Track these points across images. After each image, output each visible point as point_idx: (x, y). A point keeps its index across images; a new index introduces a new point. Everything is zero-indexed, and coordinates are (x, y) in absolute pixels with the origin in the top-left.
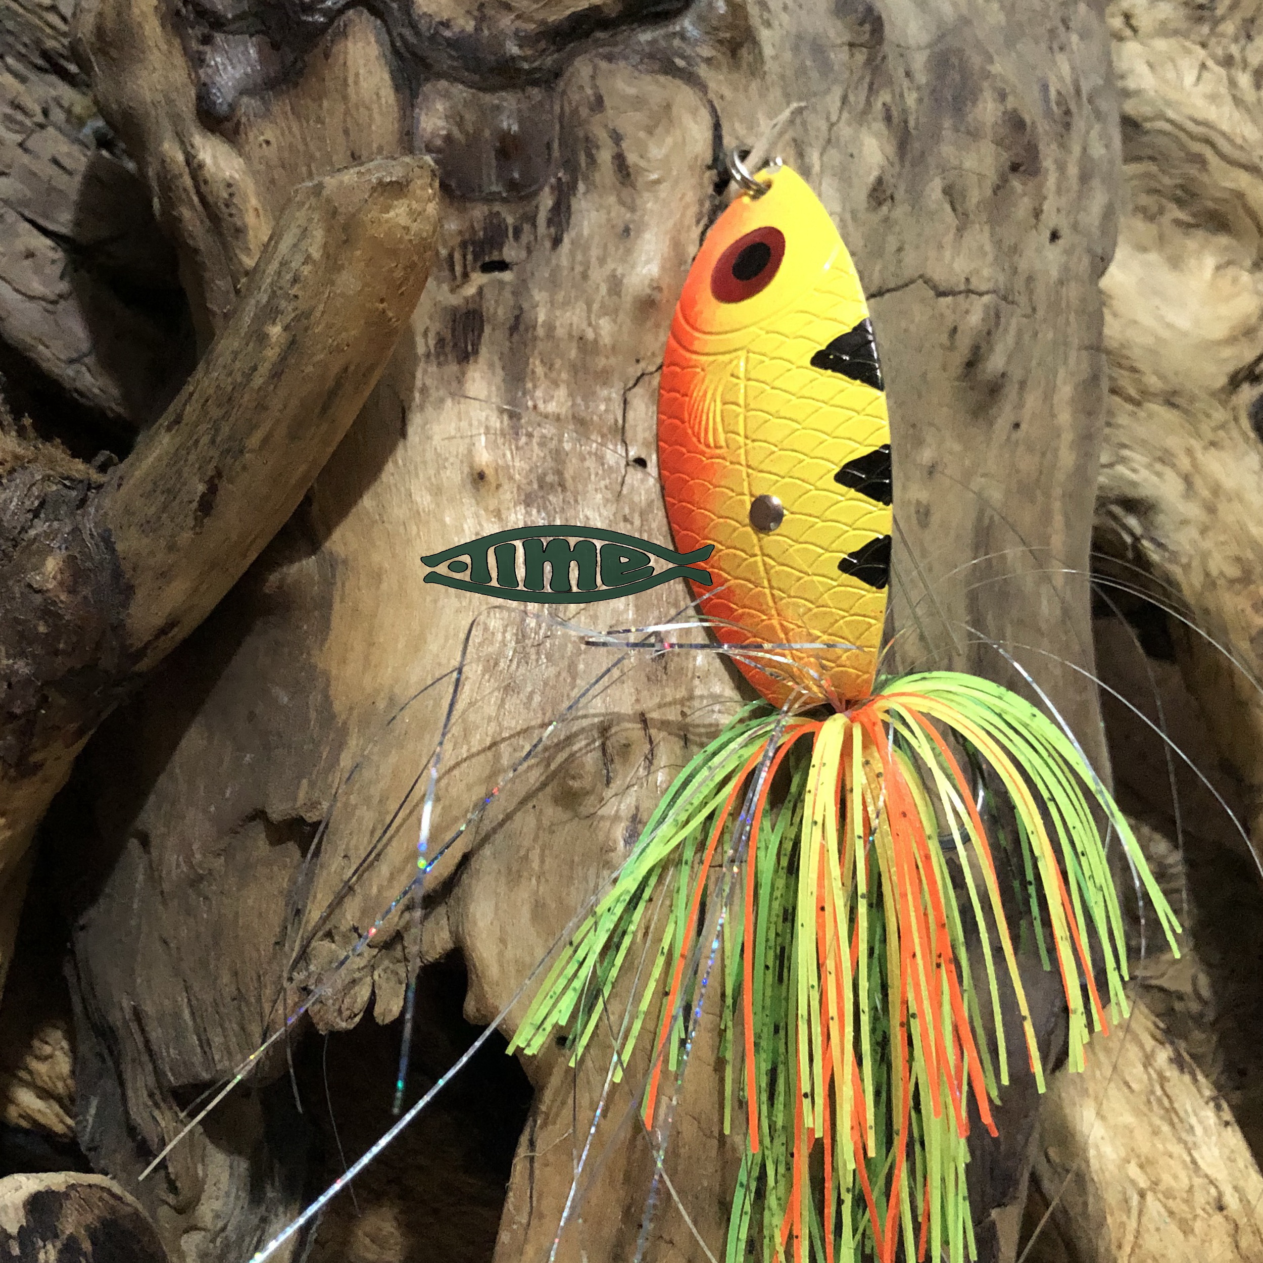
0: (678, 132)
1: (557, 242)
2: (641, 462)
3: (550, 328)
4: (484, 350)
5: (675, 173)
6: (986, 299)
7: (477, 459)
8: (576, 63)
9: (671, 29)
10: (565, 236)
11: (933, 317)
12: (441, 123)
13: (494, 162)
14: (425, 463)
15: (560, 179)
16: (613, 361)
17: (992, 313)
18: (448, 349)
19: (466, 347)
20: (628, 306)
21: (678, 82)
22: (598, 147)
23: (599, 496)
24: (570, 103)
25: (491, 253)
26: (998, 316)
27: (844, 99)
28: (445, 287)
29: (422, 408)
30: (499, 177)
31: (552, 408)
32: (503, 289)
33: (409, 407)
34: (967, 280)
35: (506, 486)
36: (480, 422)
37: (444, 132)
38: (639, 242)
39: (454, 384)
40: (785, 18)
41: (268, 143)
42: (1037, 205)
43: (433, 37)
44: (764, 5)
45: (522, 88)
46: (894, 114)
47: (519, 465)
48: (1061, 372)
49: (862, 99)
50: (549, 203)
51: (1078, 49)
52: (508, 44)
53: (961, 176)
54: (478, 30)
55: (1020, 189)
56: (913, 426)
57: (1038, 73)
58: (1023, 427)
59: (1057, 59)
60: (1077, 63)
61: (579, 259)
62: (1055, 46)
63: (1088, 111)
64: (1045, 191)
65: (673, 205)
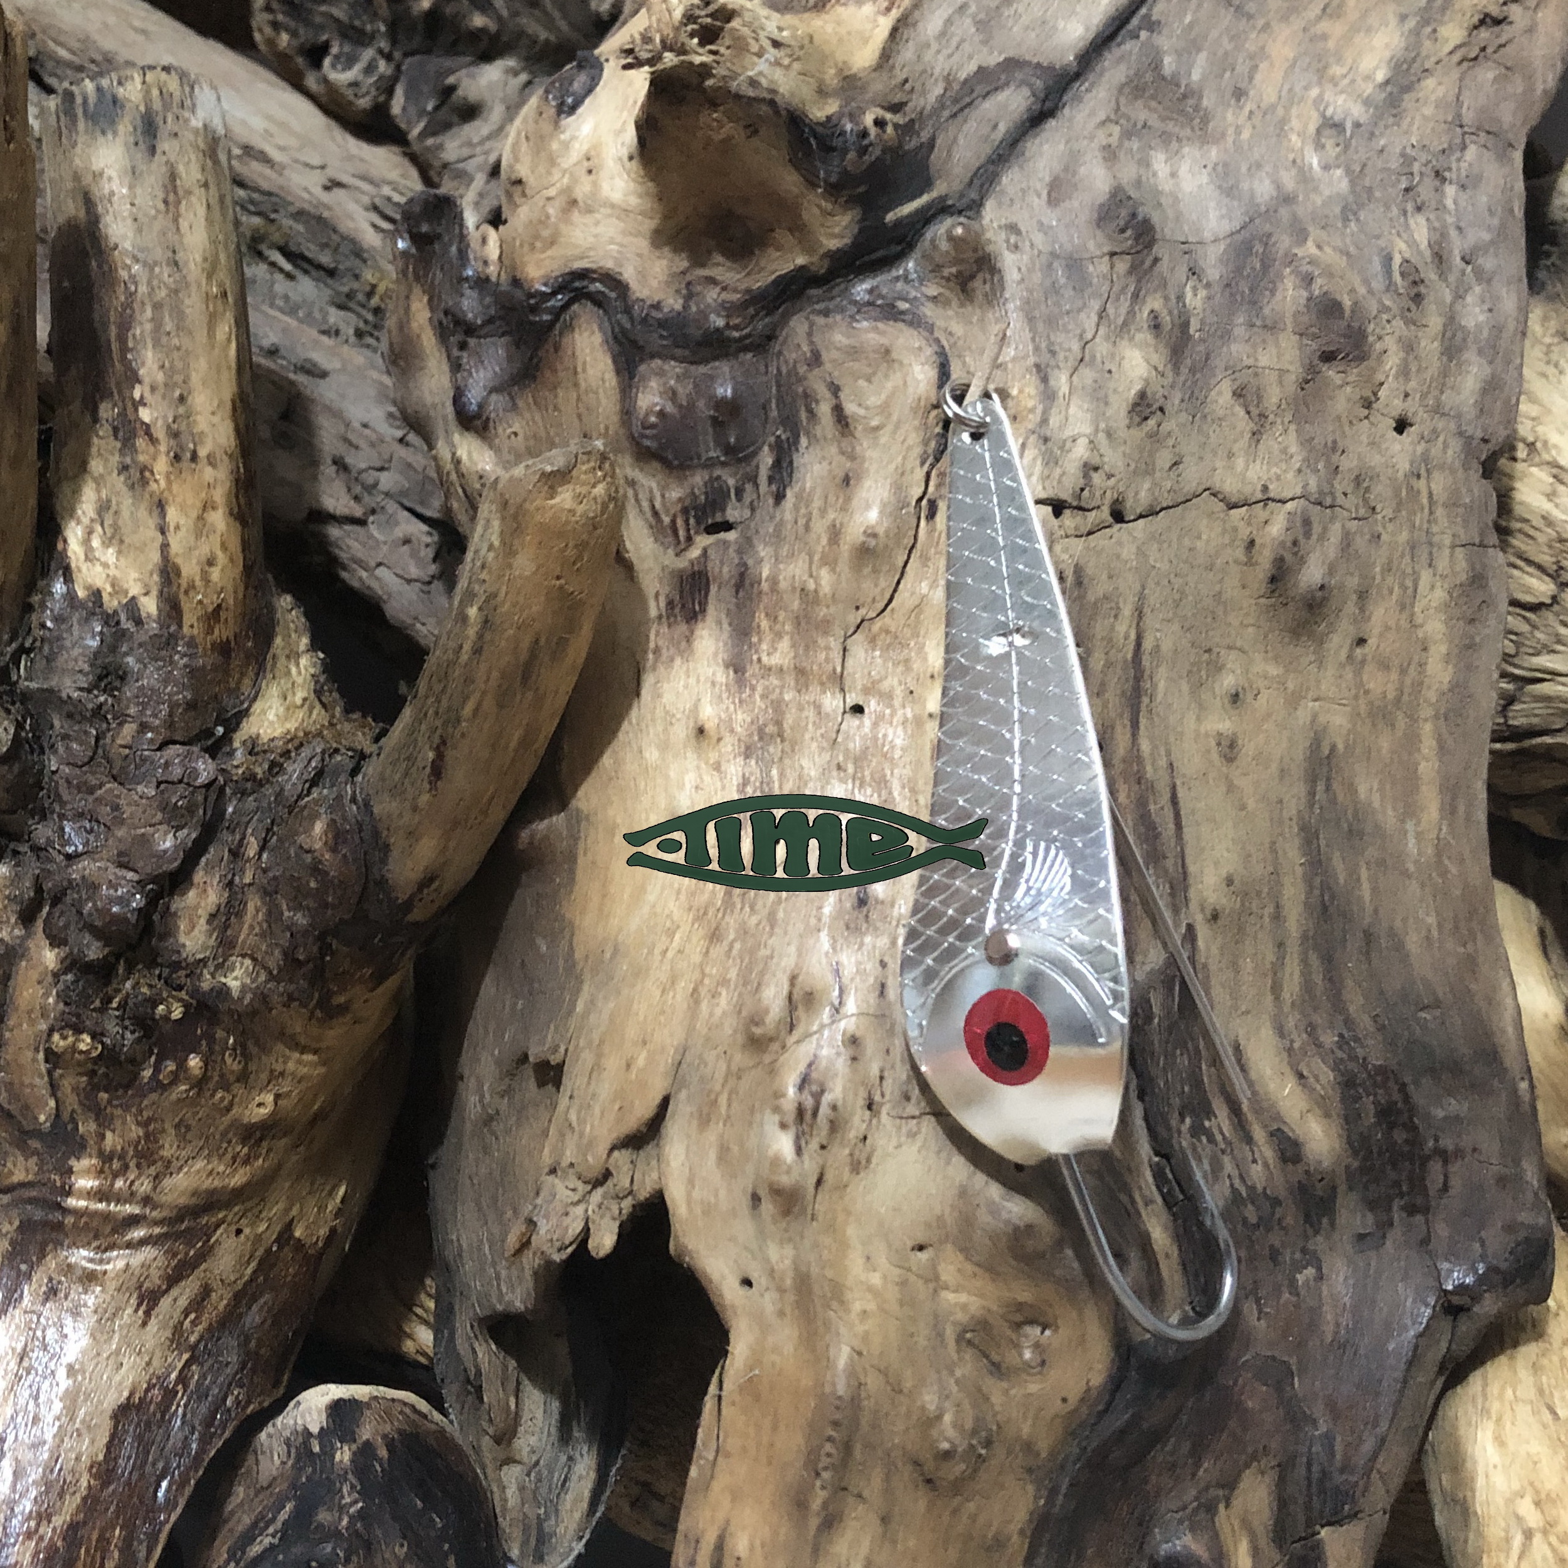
0: (899, 374)
1: (780, 497)
2: (858, 709)
3: (774, 581)
4: (711, 609)
5: (895, 418)
6: (1290, 506)
7: (701, 714)
8: (791, 323)
9: (893, 274)
10: (788, 490)
11: (1224, 531)
12: (656, 400)
13: (710, 432)
14: (654, 720)
15: (779, 437)
16: (832, 610)
17: (1300, 521)
18: (677, 611)
19: (694, 607)
20: (846, 555)
21: (900, 325)
22: (817, 401)
23: (814, 745)
24: (787, 362)
25: (714, 514)
26: (1307, 523)
27: (1102, 314)
28: (671, 551)
29: (654, 668)
30: (716, 443)
31: (775, 660)
32: (727, 548)
33: (644, 668)
34: (1265, 488)
35: (727, 739)
36: (707, 678)
37: (658, 409)
38: (858, 489)
39: (684, 644)
40: (1038, 238)
41: (516, 434)
42: (1368, 393)
43: (644, 320)
44: (1013, 228)
45: (735, 355)
46: (1166, 320)
47: (741, 718)
48: (1425, 576)
49: (1123, 310)
50: (770, 461)
51: (1455, 203)
52: (712, 317)
53: (1256, 375)
54: (685, 307)
55: (1338, 379)
56: (1209, 651)
57: (1382, 243)
58: (1372, 642)
59: (1411, 222)
60: (1450, 220)
61: (803, 511)
62: (1410, 207)
63: (1463, 273)
64: (1380, 377)
65: (895, 449)
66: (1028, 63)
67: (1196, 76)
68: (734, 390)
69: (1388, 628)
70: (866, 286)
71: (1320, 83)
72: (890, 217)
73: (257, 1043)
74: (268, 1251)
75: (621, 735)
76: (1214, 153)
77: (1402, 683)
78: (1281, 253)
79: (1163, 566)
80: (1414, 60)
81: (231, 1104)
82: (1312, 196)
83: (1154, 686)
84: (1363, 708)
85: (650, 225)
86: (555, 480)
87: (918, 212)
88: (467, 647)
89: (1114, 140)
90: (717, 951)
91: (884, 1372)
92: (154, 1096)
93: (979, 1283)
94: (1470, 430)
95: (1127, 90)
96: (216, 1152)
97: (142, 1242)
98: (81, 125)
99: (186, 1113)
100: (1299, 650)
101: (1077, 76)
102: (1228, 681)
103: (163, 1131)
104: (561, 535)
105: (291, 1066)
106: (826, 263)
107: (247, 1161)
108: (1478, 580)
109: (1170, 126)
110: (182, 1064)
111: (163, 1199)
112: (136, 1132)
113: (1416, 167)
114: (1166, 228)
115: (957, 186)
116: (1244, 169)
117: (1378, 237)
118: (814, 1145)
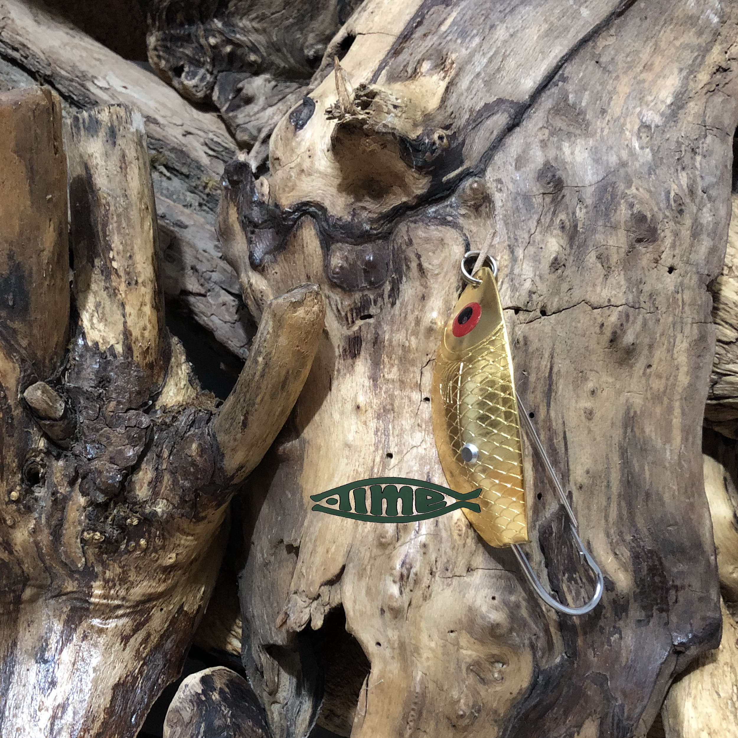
0: (447, 251)
1: (393, 304)
2: (427, 399)
3: (391, 342)
4: (362, 353)
5: (445, 270)
6: (620, 308)
7: (358, 400)
8: (399, 227)
9: (446, 203)
10: (397, 301)
11: (590, 319)
12: (339, 261)
13: (363, 275)
14: (338, 401)
15: (393, 278)
16: (417, 355)
17: (624, 315)
18: (347, 353)
19: (355, 352)
20: (422, 331)
21: (448, 227)
22: (410, 261)
23: (408, 415)
24: (397, 244)
25: (364, 312)
26: (628, 316)
27: (539, 221)
28: (345, 328)
29: (337, 378)
30: (366, 280)
31: (391, 376)
32: (370, 326)
33: (333, 378)
34: (609, 300)
35: (369, 411)
36: (361, 383)
37: (340, 265)
38: (429, 301)
40: (511, 186)
41: (276, 273)
42: (656, 256)
43: (334, 226)
44: (499, 181)
45: (374, 241)
46: (567, 224)
47: (376, 402)
48: (679, 336)
49: (548, 220)
50: (389, 288)
51: (701, 164)
52: (365, 225)
53: (607, 249)
54: (353, 220)
55: (644, 250)
56: (582, 372)
57: (666, 185)
58: (654, 366)
59: (680, 175)
60: (697, 173)
61: (404, 310)
62: (679, 168)
63: (702, 198)
64: (663, 249)
65: (445, 284)
66: (507, 101)
67: (583, 104)
68: (374, 257)
69: (661, 360)
70: (433, 209)
71: (641, 106)
72: (445, 179)
73: (169, 533)
74: (174, 617)
75: (323, 407)
76: (591, 142)
77: (667, 384)
78: (619, 193)
79: (563, 334)
80: (685, 92)
81: (158, 558)
82: (635, 163)
83: (557, 388)
84: (649, 396)
85: (337, 182)
86: (296, 305)
87: (457, 175)
88: (258, 374)
89: (546, 137)
91: (436, 682)
92: (126, 556)
93: (476, 646)
94: (702, 271)
95: (552, 112)
96: (152, 578)
97: (122, 616)
98: (82, 132)
99: (140, 562)
100: (622, 371)
101: (530, 105)
102: (590, 385)
103: (130, 570)
104: (299, 328)
105: (183, 542)
106: (416, 200)
107: (164, 581)
108: (702, 338)
109: (571, 129)
110: (138, 543)
111: (131, 598)
112: (118, 570)
113: (683, 148)
114: (569, 181)
115: (474, 163)
116: (604, 150)
117: (664, 182)
118: (407, 590)
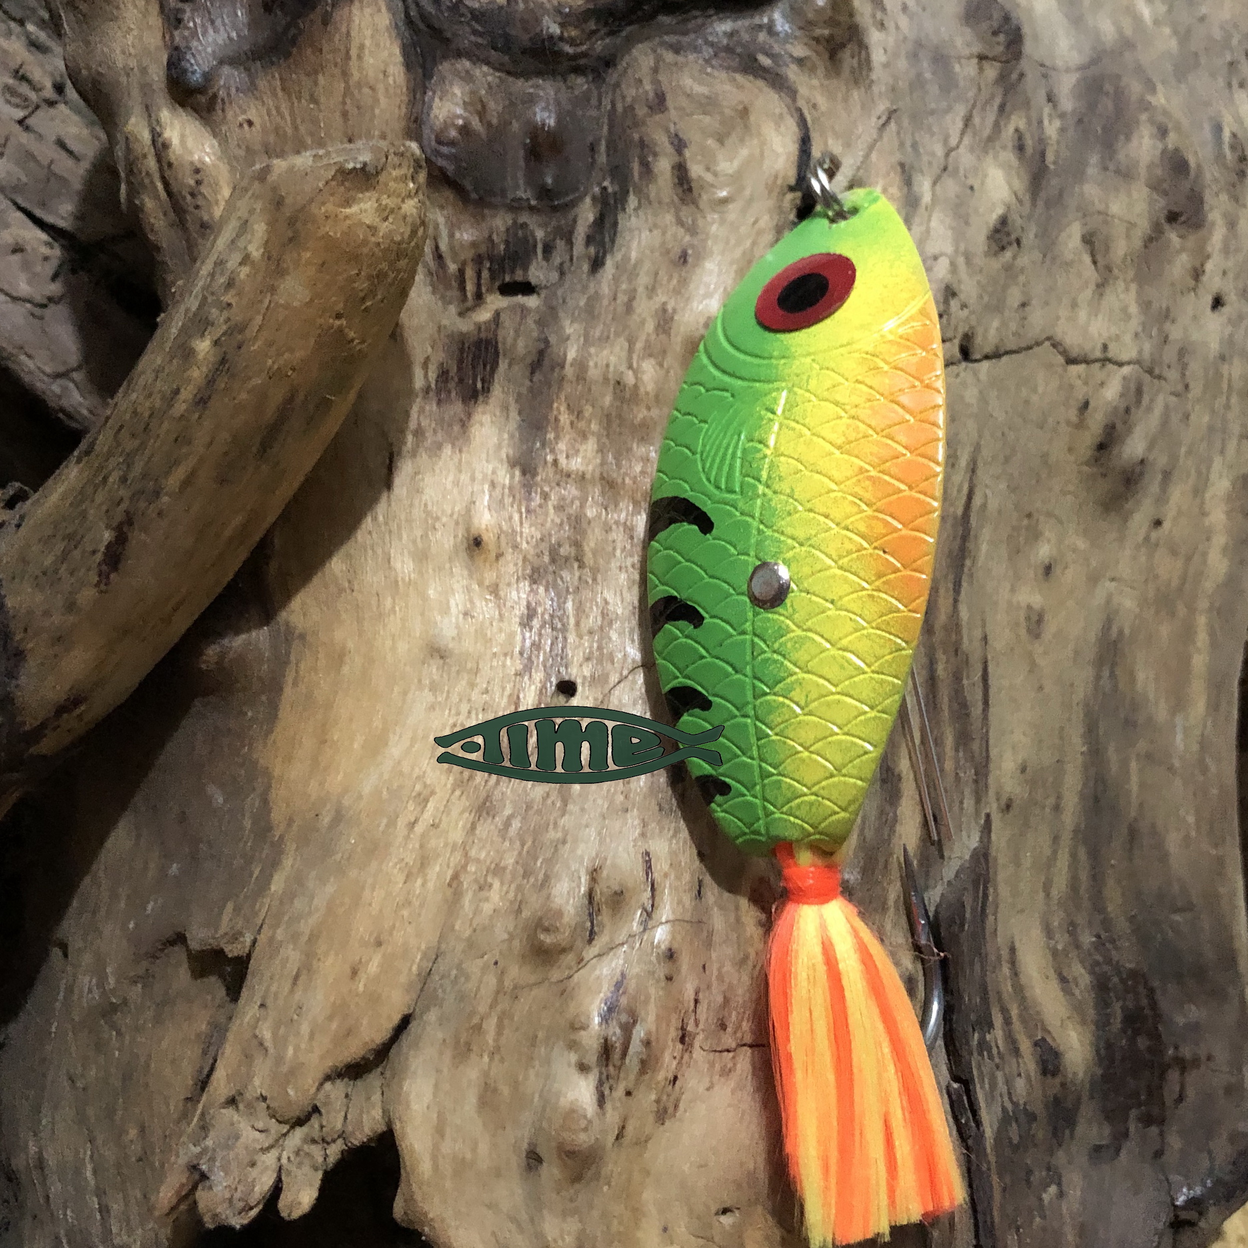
0: (755, 141)
1: (597, 264)
4: (497, 390)
5: (747, 192)
6: (1127, 370)
7: (476, 521)
8: (635, 52)
9: (757, 20)
10: (608, 257)
11: (1060, 388)
12: (459, 111)
13: (522, 163)
14: (409, 521)
15: (605, 188)
16: (654, 413)
17: (1133, 386)
18: (452, 385)
19: (475, 383)
20: (678, 347)
21: (760, 83)
22: (655, 155)
24: (624, 98)
25: (513, 272)
26: (1139, 392)
27: (967, 122)
28: (453, 309)
29: (414, 454)
30: (529, 182)
31: (574, 464)
32: (523, 317)
33: (399, 453)
34: (1105, 346)
35: (509, 556)
36: (485, 476)
37: (460, 122)
38: (698, 271)
39: (456, 428)
41: (250, 123)
45: (565, 76)
46: (1028, 143)
47: (528, 532)
48: (1217, 463)
49: (989, 123)
50: (591, 217)
52: (545, 20)
53: (1106, 222)
55: (1177, 243)
56: (1029, 516)
57: (1212, 111)
58: (1166, 526)
59: (1236, 96)
61: (624, 286)
62: (1234, 82)
64: (1208, 249)
65: (743, 230)
68: (559, 121)
69: (1180, 512)
70: (725, 27)
75: (360, 535)
77: (1186, 571)
78: (1134, 97)
79: (1000, 416)
82: (1149, 48)
83: (978, 548)
84: (1150, 595)
90: (485, 829)
100: (1106, 525)
102: (1044, 551)
117: (1208, 104)
118: (620, 1092)
